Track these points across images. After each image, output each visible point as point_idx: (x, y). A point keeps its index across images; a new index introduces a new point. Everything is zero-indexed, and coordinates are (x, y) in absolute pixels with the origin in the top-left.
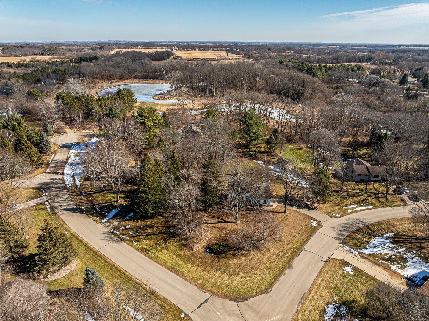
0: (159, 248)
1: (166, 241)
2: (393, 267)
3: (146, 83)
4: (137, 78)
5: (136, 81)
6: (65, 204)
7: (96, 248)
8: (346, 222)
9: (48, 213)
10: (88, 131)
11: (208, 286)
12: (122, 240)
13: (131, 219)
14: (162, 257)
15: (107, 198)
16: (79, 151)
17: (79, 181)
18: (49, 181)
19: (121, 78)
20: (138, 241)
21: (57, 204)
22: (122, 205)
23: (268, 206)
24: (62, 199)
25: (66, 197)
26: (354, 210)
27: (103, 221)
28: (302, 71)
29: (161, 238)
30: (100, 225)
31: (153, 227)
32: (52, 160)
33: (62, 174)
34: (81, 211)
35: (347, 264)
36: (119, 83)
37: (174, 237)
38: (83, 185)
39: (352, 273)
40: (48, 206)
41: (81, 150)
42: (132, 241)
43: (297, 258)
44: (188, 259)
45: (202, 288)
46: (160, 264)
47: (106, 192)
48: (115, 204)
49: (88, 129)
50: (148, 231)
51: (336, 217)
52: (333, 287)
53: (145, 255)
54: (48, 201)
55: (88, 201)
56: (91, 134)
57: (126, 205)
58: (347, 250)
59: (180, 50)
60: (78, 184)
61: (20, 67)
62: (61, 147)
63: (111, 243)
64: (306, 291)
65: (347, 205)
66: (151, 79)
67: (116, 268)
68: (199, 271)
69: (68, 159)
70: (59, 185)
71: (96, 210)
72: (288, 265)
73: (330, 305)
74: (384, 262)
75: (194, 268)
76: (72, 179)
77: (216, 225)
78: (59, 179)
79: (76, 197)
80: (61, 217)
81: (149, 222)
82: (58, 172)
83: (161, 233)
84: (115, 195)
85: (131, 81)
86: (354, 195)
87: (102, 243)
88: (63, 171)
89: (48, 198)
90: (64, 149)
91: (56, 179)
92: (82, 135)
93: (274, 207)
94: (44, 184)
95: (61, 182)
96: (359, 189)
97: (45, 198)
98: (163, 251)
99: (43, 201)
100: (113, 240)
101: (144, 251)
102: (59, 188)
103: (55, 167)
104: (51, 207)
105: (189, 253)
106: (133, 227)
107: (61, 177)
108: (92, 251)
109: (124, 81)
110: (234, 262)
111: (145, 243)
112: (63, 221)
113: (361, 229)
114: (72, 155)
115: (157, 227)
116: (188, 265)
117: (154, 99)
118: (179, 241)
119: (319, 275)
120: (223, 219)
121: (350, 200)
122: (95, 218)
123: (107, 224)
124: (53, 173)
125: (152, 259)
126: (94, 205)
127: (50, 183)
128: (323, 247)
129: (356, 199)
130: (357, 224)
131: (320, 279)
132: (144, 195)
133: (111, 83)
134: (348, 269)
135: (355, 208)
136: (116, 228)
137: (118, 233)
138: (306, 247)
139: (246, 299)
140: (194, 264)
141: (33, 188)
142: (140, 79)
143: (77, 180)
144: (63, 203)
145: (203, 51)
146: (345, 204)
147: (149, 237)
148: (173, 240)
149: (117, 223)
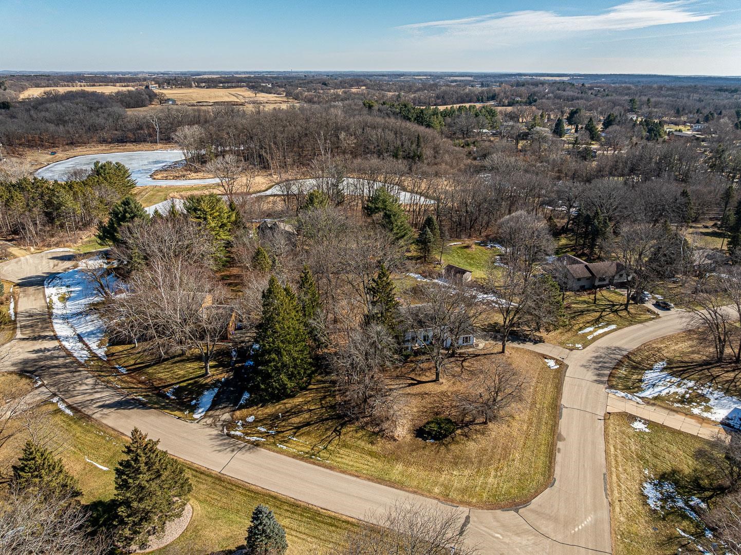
0: (330, 447)
1: (338, 432)
2: (696, 411)
3: (124, 150)
4: (104, 141)
5: (104, 148)
6: (97, 396)
7: (216, 469)
8: (596, 355)
9: (71, 419)
10: (62, 250)
11: (453, 495)
12: (256, 445)
13: (249, 404)
14: (344, 461)
15: (182, 372)
16: (64, 290)
17: (99, 347)
18: (34, 356)
19: (72, 143)
20: (287, 442)
21: (80, 398)
22: (218, 381)
23: (472, 346)
24: (85, 387)
25: (90, 381)
26: (595, 334)
27: (196, 416)
28: (409, 119)
29: (327, 430)
30: (194, 425)
31: (301, 411)
32: (16, 314)
33: (55, 338)
34: (143, 406)
35: (633, 418)
36: (70, 153)
37: (351, 421)
38: (113, 354)
39: (647, 430)
40: (62, 406)
41: (68, 286)
42: (274, 444)
43: (563, 423)
44: (393, 457)
45: (447, 500)
46: (350, 474)
47: (171, 361)
48: (202, 381)
49: (57, 245)
50: (296, 420)
51: (578, 349)
52: (635, 457)
53: (314, 464)
54: (55, 395)
55: (140, 382)
56: (71, 254)
57: (227, 380)
58: (622, 397)
59: (163, 88)
60: (101, 352)
62: (20, 285)
63: (239, 455)
64: (604, 471)
65: (581, 329)
66: (132, 142)
67: (275, 498)
68: (423, 474)
69: (50, 307)
70: (61, 361)
71: (168, 398)
72: (554, 435)
73: (645, 485)
74: (679, 405)
75: (412, 470)
76: (80, 345)
77: (408, 390)
78: (54, 349)
79: (111, 379)
80: (104, 421)
81: (290, 403)
82: (43, 334)
83: (322, 420)
84: (195, 365)
85: (94, 149)
86: (583, 312)
87: (222, 458)
88: (53, 331)
89: (52, 389)
90: (31, 289)
91: (49, 350)
92: (53, 258)
93: (481, 346)
94: (25, 362)
95: (63, 353)
96: (585, 302)
97: (43, 389)
98: (341, 452)
99: (44, 397)
100: (240, 449)
101: (309, 457)
102: (65, 366)
103: (31, 326)
104: (69, 407)
105: (390, 446)
106: (261, 417)
107: (55, 343)
108: (209, 475)
109: (79, 149)
111: (301, 443)
112: (114, 429)
113: (620, 361)
114: (55, 299)
115: (310, 410)
116: (399, 467)
117: (154, 179)
118: (362, 428)
119: (607, 441)
120: (413, 379)
121: (581, 320)
122: (177, 413)
123: (209, 421)
124: (35, 339)
125: (331, 468)
126: (157, 388)
127: (40, 359)
128: (587, 398)
129: (589, 318)
130: (612, 356)
131: (612, 449)
132: (274, 356)
133: (53, 153)
134: (638, 425)
135: (594, 331)
136: (230, 425)
137: (238, 433)
138: (564, 402)
139: (526, 502)
140: (408, 464)
141: (9, 373)
143: (94, 346)
144: (91, 394)
145: (207, 88)
146: (578, 326)
147: (301, 431)
148: (350, 428)
149: (226, 416)
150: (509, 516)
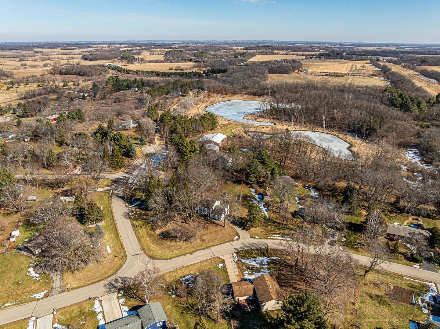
0: (142, 227)
1: (148, 224)
2: (246, 272)
4: (248, 94)
7: (116, 218)
9: (109, 196)
11: (146, 249)
12: (130, 218)
13: (142, 209)
14: (140, 231)
18: (121, 177)
19: (234, 93)
20: (136, 221)
21: (116, 192)
23: (219, 220)
24: (120, 190)
25: (123, 189)
26: (274, 238)
27: (129, 206)
30: (126, 208)
31: (148, 215)
32: (132, 164)
33: (131, 174)
34: (123, 199)
36: (230, 98)
38: (136, 184)
39: (220, 267)
40: (111, 192)
42: (134, 220)
43: (201, 251)
44: (150, 236)
45: (143, 249)
48: (141, 199)
50: (145, 217)
51: (255, 238)
52: (202, 269)
53: (133, 228)
54: (113, 189)
55: (132, 194)
58: (233, 256)
60: (135, 182)
61: (165, 76)
62: (144, 155)
63: (124, 218)
64: (185, 266)
67: (117, 230)
68: (149, 242)
69: (141, 165)
70: (124, 181)
71: (131, 200)
72: (192, 253)
73: (190, 275)
74: (245, 268)
75: (149, 240)
76: (134, 178)
77: (179, 223)
78: (127, 177)
79: (128, 190)
80: (113, 199)
82: (130, 172)
85: (241, 97)
87: (120, 217)
88: (133, 172)
90: (144, 157)
93: (223, 222)
94: (118, 178)
95: (127, 179)
96: (299, 226)
97: (113, 187)
98: (143, 229)
99: (111, 189)
100: (126, 217)
101: (134, 226)
102: (124, 183)
103: (131, 169)
105: (152, 233)
106: (140, 213)
107: (129, 176)
108: (113, 219)
109: (235, 96)
110: (168, 243)
111: (138, 223)
112: (112, 202)
113: (260, 249)
116: (147, 238)
118: (153, 226)
120: (186, 221)
121: (281, 231)
122: (127, 204)
123: (130, 209)
124: (127, 173)
125: (134, 230)
126: (133, 196)
127: (121, 179)
128: (222, 250)
129: (286, 232)
130: (261, 246)
131: (199, 264)
133: (223, 98)
134: (221, 265)
136: (132, 212)
137: (131, 214)
139: (156, 259)
140: (150, 238)
141: (112, 180)
142: (250, 95)
143: (136, 180)
144: (119, 192)
146: (275, 233)
147: (143, 220)
149: (134, 209)
150: (147, 259)
